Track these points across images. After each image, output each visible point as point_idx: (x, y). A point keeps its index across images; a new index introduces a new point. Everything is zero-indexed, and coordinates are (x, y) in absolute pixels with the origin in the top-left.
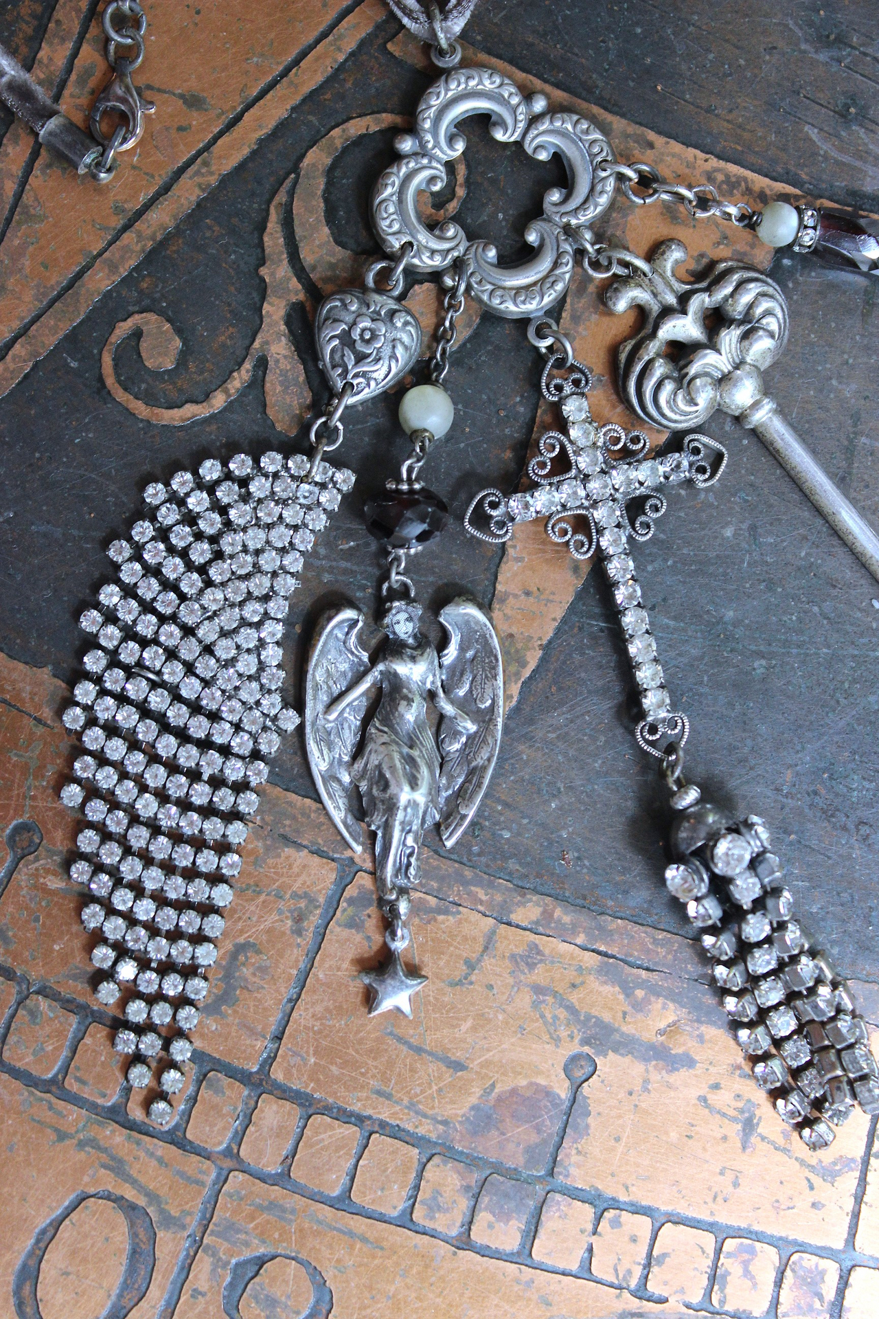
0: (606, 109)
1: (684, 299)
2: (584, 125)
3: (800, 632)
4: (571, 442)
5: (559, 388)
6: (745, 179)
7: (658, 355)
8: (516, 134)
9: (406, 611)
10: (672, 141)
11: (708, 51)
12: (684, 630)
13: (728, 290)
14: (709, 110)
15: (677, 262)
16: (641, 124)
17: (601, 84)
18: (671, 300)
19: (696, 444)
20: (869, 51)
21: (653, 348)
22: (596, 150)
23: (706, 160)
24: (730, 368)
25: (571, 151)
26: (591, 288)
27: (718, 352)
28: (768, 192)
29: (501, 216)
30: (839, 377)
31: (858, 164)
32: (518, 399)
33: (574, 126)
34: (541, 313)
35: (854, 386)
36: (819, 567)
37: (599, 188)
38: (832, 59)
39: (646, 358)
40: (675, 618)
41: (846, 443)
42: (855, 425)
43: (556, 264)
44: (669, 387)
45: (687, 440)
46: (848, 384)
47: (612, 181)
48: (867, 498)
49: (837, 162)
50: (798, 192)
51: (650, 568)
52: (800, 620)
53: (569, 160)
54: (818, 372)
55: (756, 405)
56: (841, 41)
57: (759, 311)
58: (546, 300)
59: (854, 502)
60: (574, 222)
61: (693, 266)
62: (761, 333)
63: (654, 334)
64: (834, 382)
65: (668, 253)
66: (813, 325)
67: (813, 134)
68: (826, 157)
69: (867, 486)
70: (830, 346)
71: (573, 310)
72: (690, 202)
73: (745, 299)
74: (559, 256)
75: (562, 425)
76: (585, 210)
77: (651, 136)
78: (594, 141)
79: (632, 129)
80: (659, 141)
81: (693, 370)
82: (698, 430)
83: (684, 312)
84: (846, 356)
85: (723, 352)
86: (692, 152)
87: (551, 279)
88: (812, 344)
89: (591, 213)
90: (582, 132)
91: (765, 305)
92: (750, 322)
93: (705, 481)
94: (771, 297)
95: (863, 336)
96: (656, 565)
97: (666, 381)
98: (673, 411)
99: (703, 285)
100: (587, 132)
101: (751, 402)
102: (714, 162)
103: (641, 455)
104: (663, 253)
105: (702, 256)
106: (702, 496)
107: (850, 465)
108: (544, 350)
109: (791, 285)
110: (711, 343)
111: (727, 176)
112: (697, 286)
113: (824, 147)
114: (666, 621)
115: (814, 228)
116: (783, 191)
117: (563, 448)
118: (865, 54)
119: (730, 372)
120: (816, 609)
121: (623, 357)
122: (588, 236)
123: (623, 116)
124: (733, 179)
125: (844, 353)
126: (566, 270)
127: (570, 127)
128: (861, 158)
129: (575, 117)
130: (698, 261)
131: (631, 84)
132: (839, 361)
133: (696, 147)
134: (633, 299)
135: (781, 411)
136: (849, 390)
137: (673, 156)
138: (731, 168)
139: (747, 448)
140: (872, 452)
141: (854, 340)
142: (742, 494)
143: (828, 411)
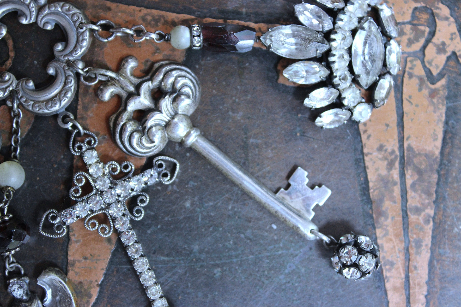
1: (138, 87)
2: (67, 6)
3: (235, 249)
4: (90, 175)
5: (80, 148)
6: (163, 16)
7: (129, 120)
8: (33, 18)
9: (17, 283)
10: (120, 5)
12: (173, 261)
13: (161, 77)
15: (132, 68)
18: (132, 89)
19: (160, 162)
21: (125, 116)
22: (76, 18)
23: (140, 11)
24: (169, 118)
25: (63, 22)
26: (91, 91)
27: (161, 112)
28: (176, 20)
29: (36, 62)
30: (233, 110)
32: (62, 157)
33: (62, 8)
34: (64, 110)
35: (241, 113)
36: (240, 212)
37: (81, 38)
39: (122, 123)
40: (167, 256)
41: (242, 144)
42: (245, 134)
43: (66, 83)
44: (136, 136)
45: (154, 161)
46: (238, 113)
47: (88, 33)
48: (260, 170)
50: (193, 17)
51: (149, 232)
52: (235, 243)
53: (63, 27)
54: (221, 110)
55: (188, 135)
57: (178, 86)
58: (63, 103)
59: (251, 175)
60: (71, 58)
61: (143, 67)
62: (183, 97)
63: (125, 109)
64: (230, 113)
65: (126, 64)
66: (213, 85)
69: (258, 165)
70: (224, 95)
71: (83, 103)
72: (132, 36)
73: (171, 80)
74: (67, 78)
75: (85, 168)
76: (76, 51)
77: (109, 4)
78: (73, 15)
80: (113, 5)
81: (149, 123)
82: (160, 154)
83: (139, 95)
84: (234, 98)
85: (163, 111)
86: (132, 7)
87: (64, 92)
88: (215, 96)
89: (80, 52)
90: (66, 11)
91: (181, 82)
92: (175, 92)
93: (168, 180)
94: (184, 77)
95: (241, 86)
96: (152, 229)
97: (134, 134)
98: (142, 148)
99: (148, 77)
100: (69, 10)
101: (185, 133)
102: (145, 11)
103: (131, 175)
104: (124, 65)
105: (147, 61)
106: (170, 188)
107: (247, 155)
108: (70, 128)
109: (197, 67)
110: (157, 109)
111: (153, 17)
112: (145, 78)
114: (163, 258)
115: (199, 36)
116: (184, 18)
117: (87, 179)
119: (169, 121)
120: (242, 236)
121: (111, 124)
122: (80, 65)
124: (157, 18)
125: (232, 96)
126: (72, 84)
127: (60, 10)
129: (62, 4)
130: (145, 64)
132: (231, 101)
133: (133, 5)
134: (112, 93)
135: (205, 135)
136: (239, 116)
137: (122, 12)
138: (155, 12)
139: (190, 157)
140: (257, 146)
141: (236, 89)
142: (191, 183)
143: (229, 129)
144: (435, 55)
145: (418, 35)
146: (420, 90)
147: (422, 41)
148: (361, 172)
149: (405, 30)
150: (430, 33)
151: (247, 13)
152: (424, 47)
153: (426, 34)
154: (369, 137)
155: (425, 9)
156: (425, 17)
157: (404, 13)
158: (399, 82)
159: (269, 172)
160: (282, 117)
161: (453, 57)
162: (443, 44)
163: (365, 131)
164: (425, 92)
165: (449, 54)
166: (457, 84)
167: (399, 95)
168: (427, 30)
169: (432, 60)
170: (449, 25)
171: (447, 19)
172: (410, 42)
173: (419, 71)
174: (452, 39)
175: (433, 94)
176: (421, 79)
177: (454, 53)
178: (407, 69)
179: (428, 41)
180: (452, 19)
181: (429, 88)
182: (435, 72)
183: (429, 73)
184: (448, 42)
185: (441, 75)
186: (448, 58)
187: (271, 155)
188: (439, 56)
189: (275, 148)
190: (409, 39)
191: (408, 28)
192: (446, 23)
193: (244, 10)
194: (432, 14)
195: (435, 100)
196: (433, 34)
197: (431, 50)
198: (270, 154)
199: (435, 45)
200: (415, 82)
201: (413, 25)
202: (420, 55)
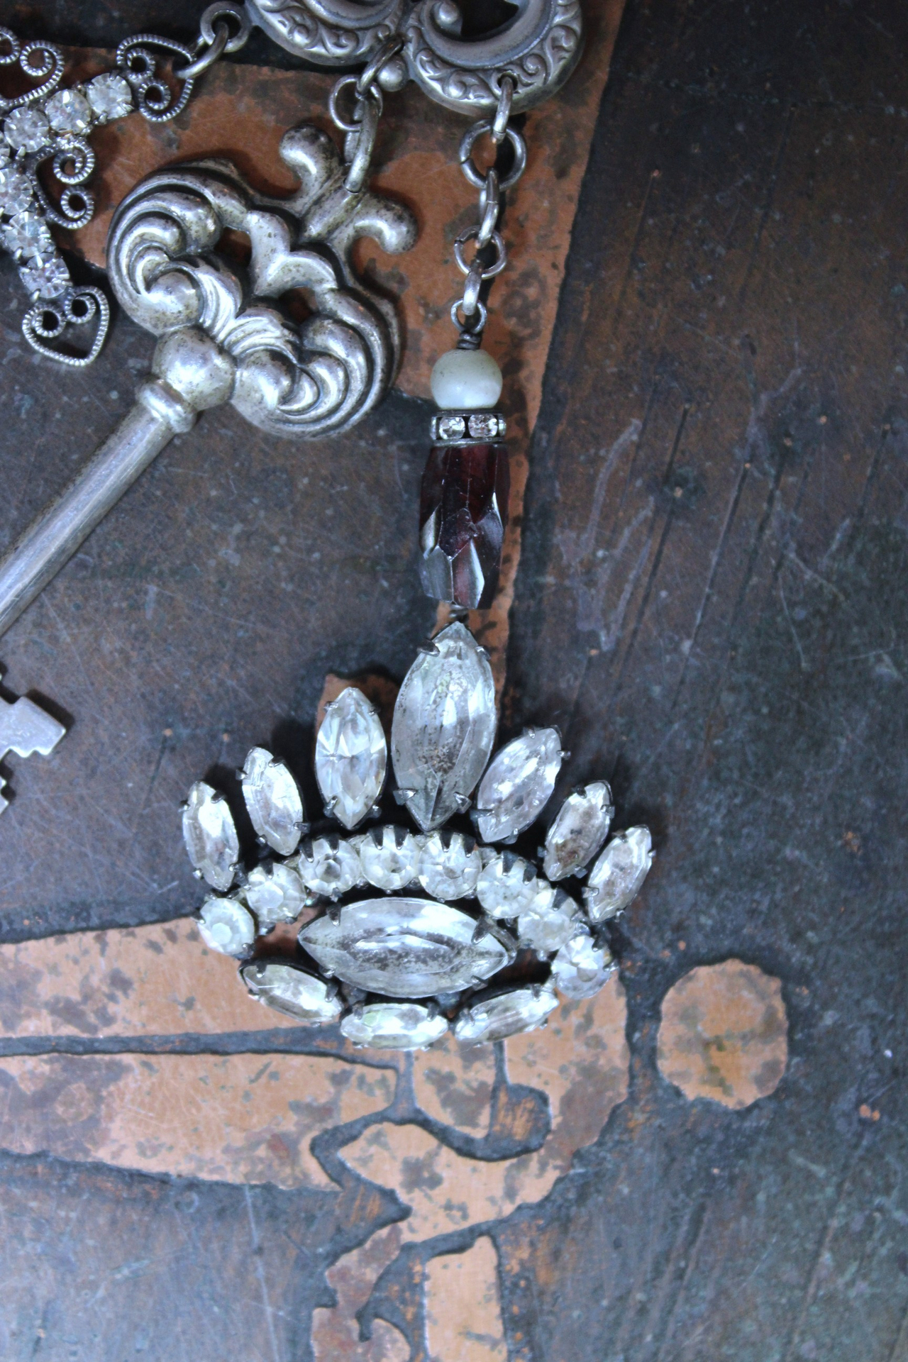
0: (607, 92)
1: (320, 248)
2: (568, 44)
4: (52, 93)
5: (139, 66)
6: (536, 334)
7: (219, 217)
10: (573, 207)
11: (729, 247)
13: (350, 319)
14: (634, 260)
15: (380, 233)
16: (593, 152)
17: (645, 78)
18: (315, 229)
19: (91, 308)
20: (778, 507)
21: (230, 206)
22: (531, 66)
23: (554, 266)
24: (221, 337)
25: (519, 29)
26: (315, 109)
27: (240, 313)
28: (523, 374)
30: (247, 536)
31: (595, 515)
32: (116, 14)
33: (562, 26)
34: (256, 22)
35: (235, 560)
37: (471, 80)
38: (754, 447)
39: (208, 193)
41: (143, 562)
42: (174, 572)
43: (335, 29)
44: (167, 235)
45: (95, 291)
46: (237, 550)
47: (485, 101)
48: (61, 610)
49: (592, 480)
53: (508, 28)
54: (249, 500)
55: (172, 395)
56: (785, 458)
57: (320, 370)
58: (274, 20)
59: (46, 583)
60: (410, 49)
61: (382, 270)
62: (286, 382)
63: (252, 206)
64: (238, 528)
65: (389, 215)
66: (325, 479)
67: (630, 435)
68: (595, 461)
69: (78, 607)
70: (294, 512)
71: (278, 83)
72: (476, 236)
73: (337, 347)
74: (352, 33)
75: (76, 78)
76: (432, 62)
77: (578, 172)
78: (542, 60)
79: (583, 140)
80: (572, 185)
81: (208, 279)
82: (116, 308)
83: (295, 248)
84: (283, 540)
85: (242, 321)
86: (565, 241)
87: (308, 23)
88: (291, 483)
89: (427, 75)
90: (554, 40)
91: (333, 381)
92: (301, 360)
93: (33, 331)
94: (347, 388)
95: (321, 563)
97: (175, 230)
98: (131, 251)
99: (351, 281)
100: (557, 47)
101: (177, 387)
102: (554, 279)
103: (52, 216)
104: (388, 208)
105: (401, 281)
106: (14, 338)
107: (107, 574)
108: (201, 41)
109: (381, 433)
110: (250, 301)
111: (536, 304)
112: (346, 271)
113: (612, 455)
115: (466, 435)
116: (529, 398)
117: (40, 82)
118: (771, 500)
119: (213, 339)
121: (210, 164)
122: (389, 76)
123: (601, 122)
124: (533, 315)
125: (288, 535)
126: (331, 50)
127: (558, 20)
128: (605, 517)
129: (576, 27)
130: (392, 276)
131: (654, 127)
132: (273, 530)
133: (574, 245)
134: (304, 168)
135: (170, 446)
136: (228, 553)
137: (552, 212)
138: (550, 309)
139: (105, 401)
140: (136, 607)
141: (310, 550)
142: (28, 403)
143: (189, 524)
144: (401, 1155)
145: (465, 1105)
146: (297, 1107)
147: (444, 1117)
148: (46, 920)
149: (478, 1065)
150: (469, 1140)
151: (541, 587)
152: (425, 1124)
153: (466, 1130)
154: (155, 947)
155: (540, 1126)
156: (519, 1127)
157: (531, 1064)
158: (319, 1043)
159: (54, 639)
160: (221, 683)
161: (392, 1211)
162: (435, 1181)
163: (172, 936)
164: (289, 1124)
165: (403, 1196)
166: (310, 1219)
167: (279, 1042)
168: (478, 1134)
169: (385, 1146)
170: (492, 1200)
171: (510, 1193)
172: (442, 1081)
173: (354, 1105)
174: (448, 1207)
175: (282, 1145)
176: (326, 1111)
177: (405, 1213)
178: (359, 1069)
179: (443, 1135)
180: (508, 1209)
181: (302, 1134)
182: (348, 1155)
183: (346, 1135)
184: (440, 1194)
185: (338, 1173)
186: (389, 1195)
187: (106, 646)
188: (398, 1165)
189: (127, 661)
190: (450, 1078)
191: (484, 1073)
192: (498, 1190)
193: (550, 579)
194: (527, 1150)
195: (262, 1151)
196: (466, 1149)
197: (416, 1142)
198: (109, 645)
199: (432, 1155)
200: (321, 1092)
201: (495, 1090)
202: (403, 1110)
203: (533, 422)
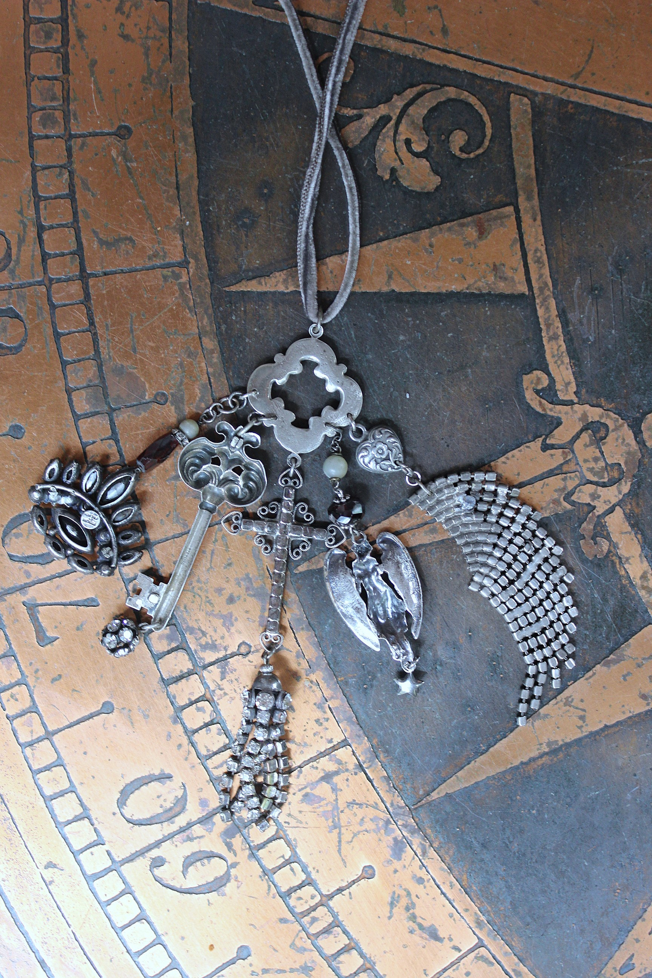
0: (538, 194)
3: (379, 388)
10: (541, 228)
11: (586, 221)
12: (353, 342)
14: (562, 235)
16: (541, 211)
17: (547, 186)
20: (624, 286)
29: (472, 177)
30: (488, 347)
31: (577, 307)
35: (488, 355)
36: (409, 381)
38: (612, 272)
40: (356, 336)
42: (473, 364)
46: (487, 352)
48: (448, 385)
49: (572, 298)
51: (369, 314)
52: (384, 386)
56: (621, 272)
64: (485, 346)
67: (578, 282)
68: (571, 292)
70: (498, 336)
71: (453, 226)
77: (539, 218)
79: (537, 209)
80: (539, 222)
84: (498, 345)
86: (542, 237)
88: (494, 329)
95: (510, 347)
96: (372, 316)
102: (543, 249)
107: (456, 371)
111: (541, 257)
113: (575, 289)
114: (353, 333)
118: (621, 285)
120: (392, 389)
123: (540, 202)
125: (499, 343)
128: (579, 306)
131: (554, 198)
132: (495, 343)
136: (485, 353)
137: (536, 231)
138: (545, 257)
139: (439, 326)
140: (467, 377)
141: (506, 344)
142: (420, 335)
143: (472, 350)
144: (588, 493)
145: (599, 474)
146: (556, 491)
147: (595, 479)
149: (599, 462)
150: (604, 482)
151: (569, 331)
152: (591, 482)
153: (602, 480)
154: (504, 463)
155: (622, 472)
156: (616, 474)
157: (613, 457)
158: (556, 472)
159: (449, 393)
160: (496, 388)
161: (591, 508)
162: (599, 497)
163: (508, 458)
164: (556, 496)
165: (592, 504)
166: (570, 518)
167: (545, 475)
168: (606, 480)
169: (583, 492)
170: (616, 496)
171: (620, 492)
172: (591, 470)
173: (571, 485)
174: (605, 502)
175: (556, 502)
176: (564, 488)
177: (594, 507)
178: (568, 475)
179: (596, 484)
180: (621, 497)
181: (560, 497)
182: (574, 498)
183: (572, 493)
184: (601, 500)
185: (573, 503)
186: (589, 504)
187: (463, 390)
188: (588, 496)
189: (470, 392)
190: (593, 468)
191: (602, 464)
192: (617, 493)
193: (571, 328)
194: (620, 480)
195: (551, 505)
196: (604, 485)
197: (590, 488)
198: (464, 389)
199: (596, 490)
200: (561, 484)
201: (606, 469)
202: (584, 481)
203: (551, 289)
